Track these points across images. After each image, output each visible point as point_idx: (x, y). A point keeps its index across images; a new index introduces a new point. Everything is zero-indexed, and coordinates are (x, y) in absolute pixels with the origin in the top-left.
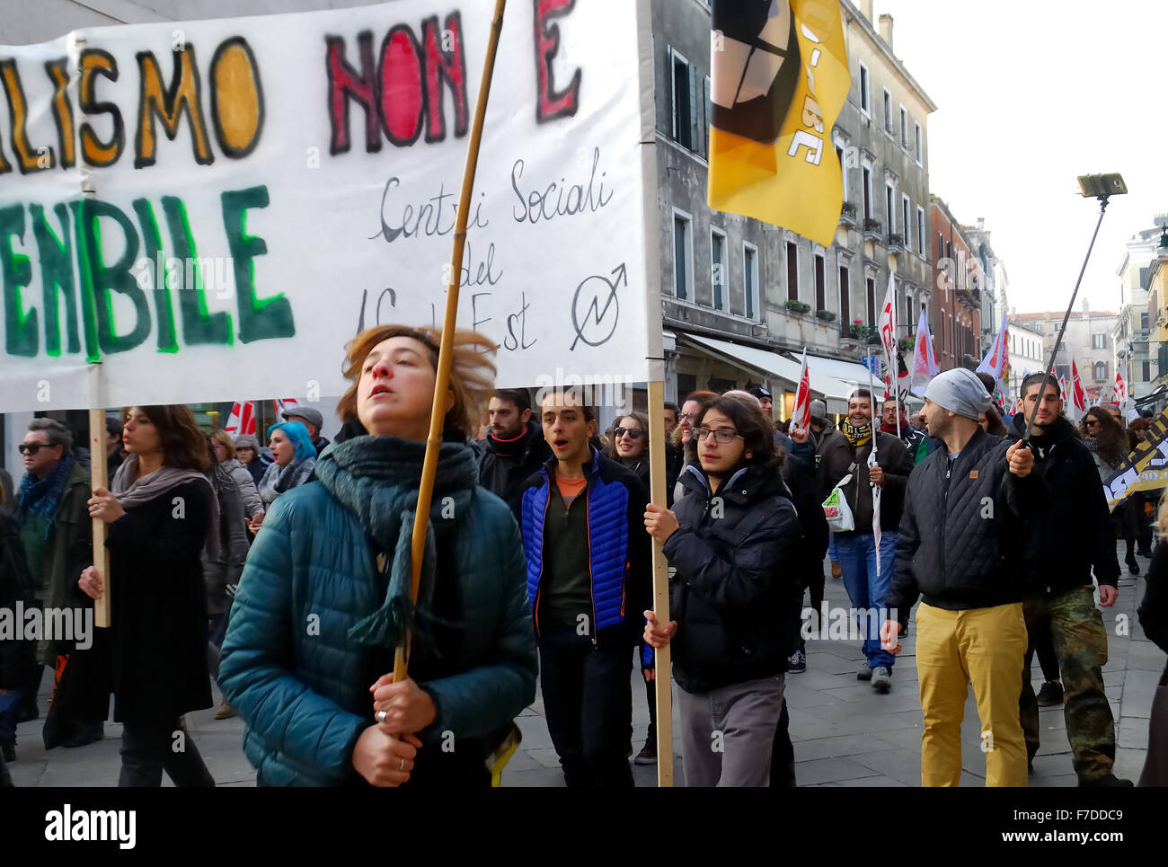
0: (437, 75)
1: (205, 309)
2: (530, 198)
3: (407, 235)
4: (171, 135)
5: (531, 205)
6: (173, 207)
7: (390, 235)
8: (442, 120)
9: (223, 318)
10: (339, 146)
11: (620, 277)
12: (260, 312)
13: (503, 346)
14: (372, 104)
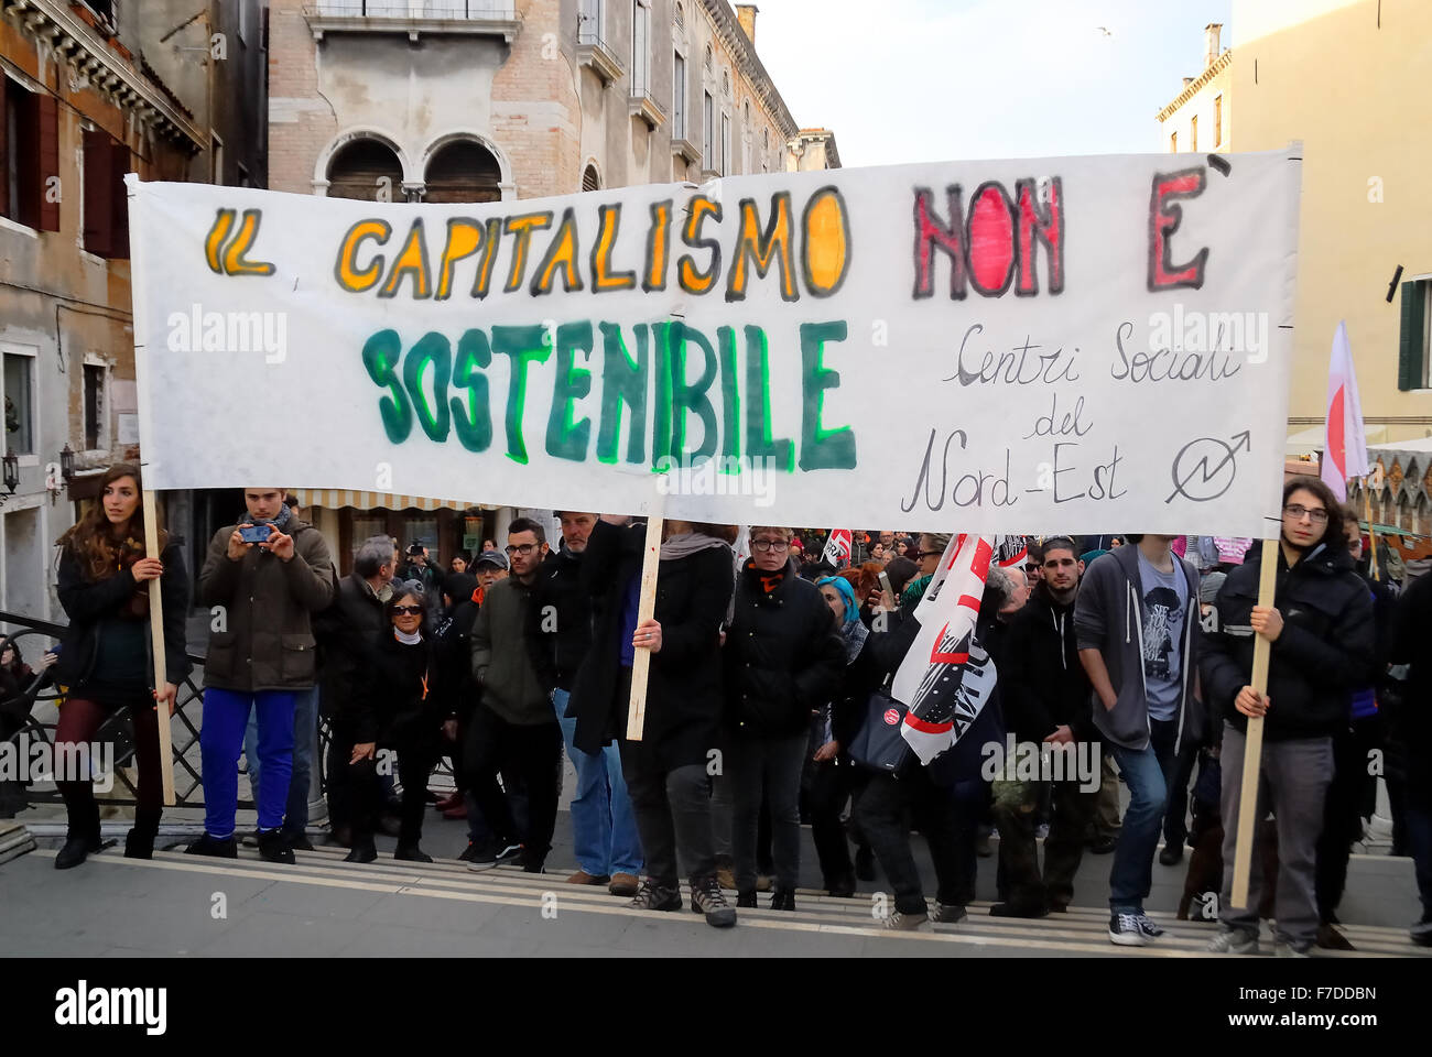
0: (1031, 234)
1: (770, 435)
2: (1135, 357)
3: (984, 380)
4: (762, 275)
5: (1134, 364)
6: (755, 335)
7: (966, 378)
8: (1034, 275)
9: (785, 445)
10: (922, 291)
11: (1243, 441)
12: (823, 441)
13: (1087, 494)
14: (959, 255)
